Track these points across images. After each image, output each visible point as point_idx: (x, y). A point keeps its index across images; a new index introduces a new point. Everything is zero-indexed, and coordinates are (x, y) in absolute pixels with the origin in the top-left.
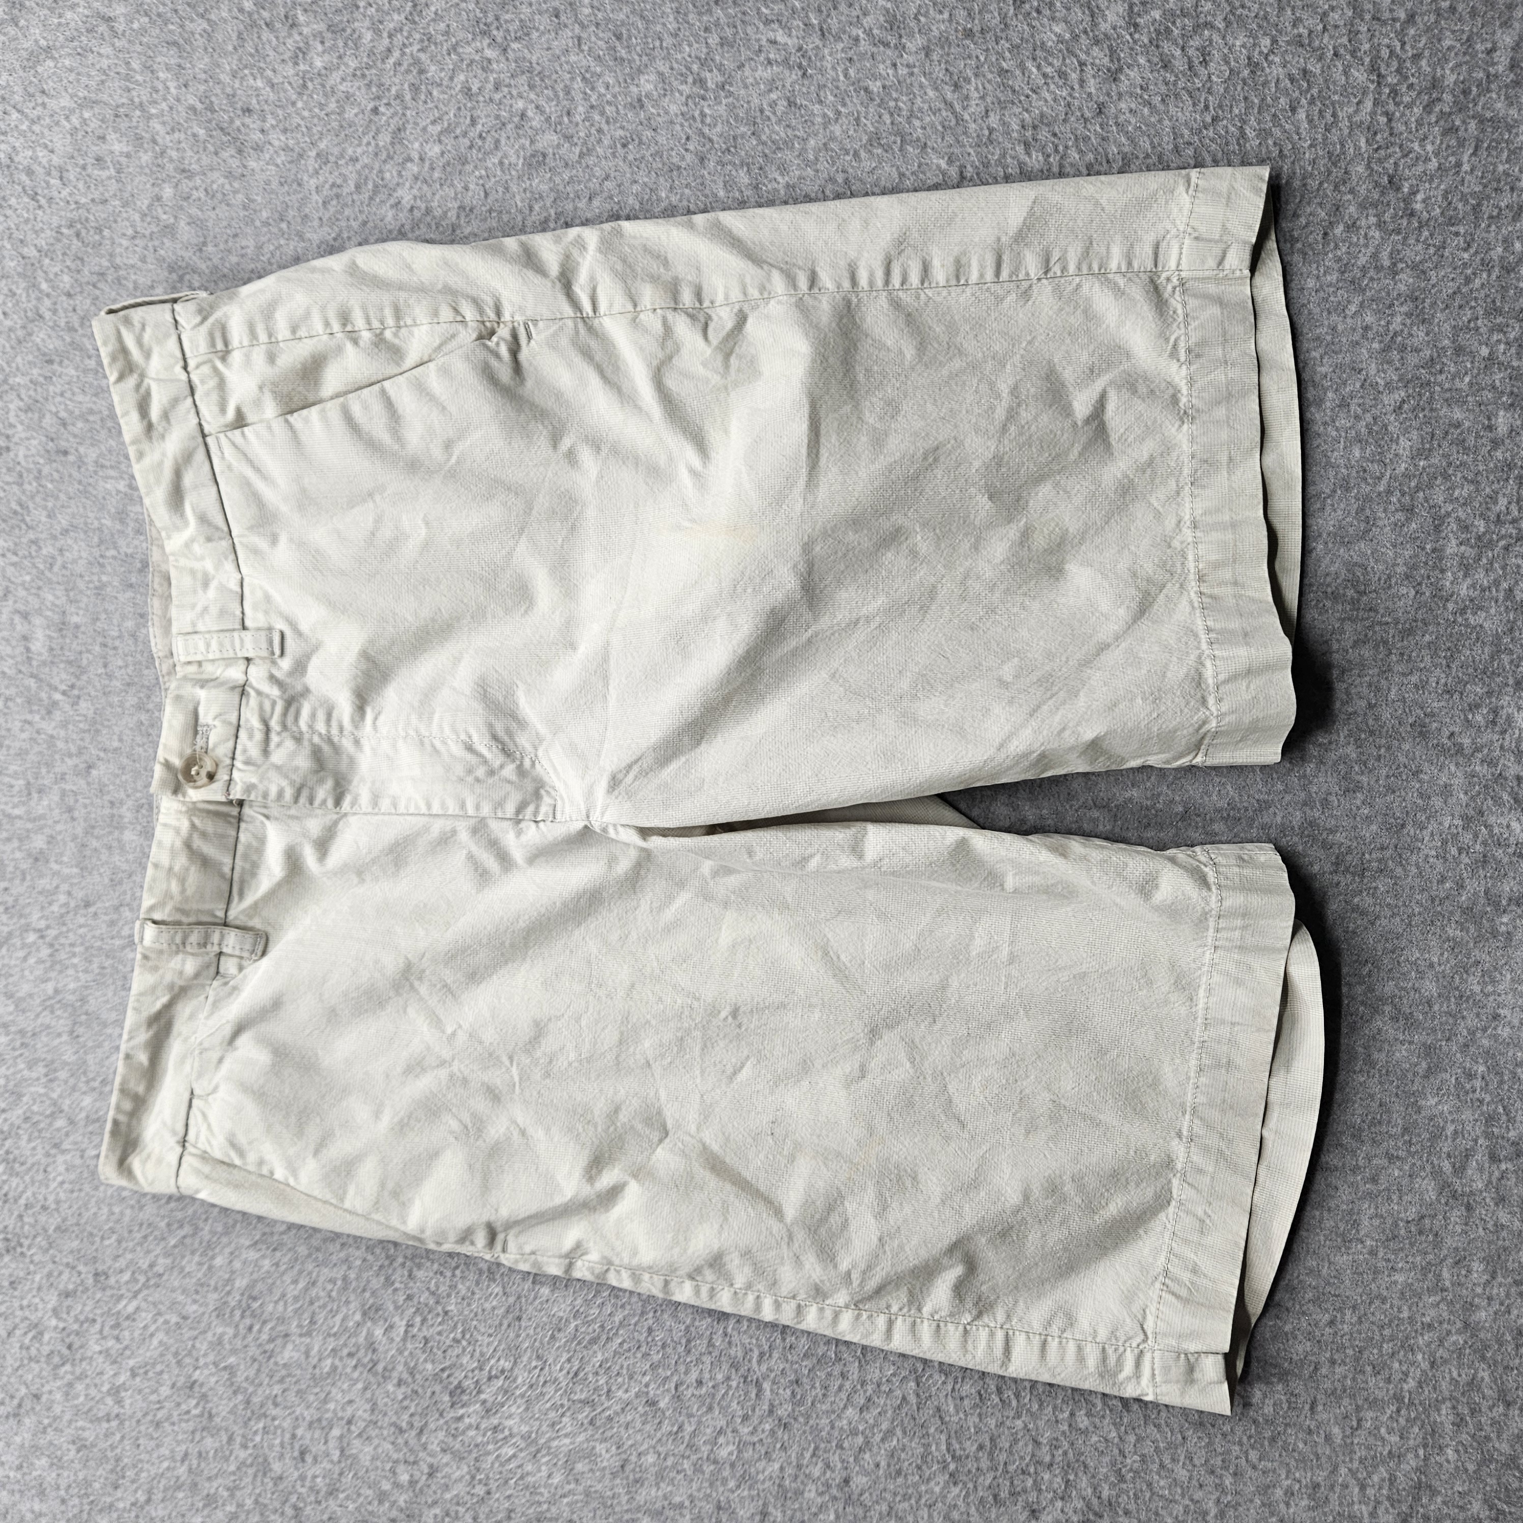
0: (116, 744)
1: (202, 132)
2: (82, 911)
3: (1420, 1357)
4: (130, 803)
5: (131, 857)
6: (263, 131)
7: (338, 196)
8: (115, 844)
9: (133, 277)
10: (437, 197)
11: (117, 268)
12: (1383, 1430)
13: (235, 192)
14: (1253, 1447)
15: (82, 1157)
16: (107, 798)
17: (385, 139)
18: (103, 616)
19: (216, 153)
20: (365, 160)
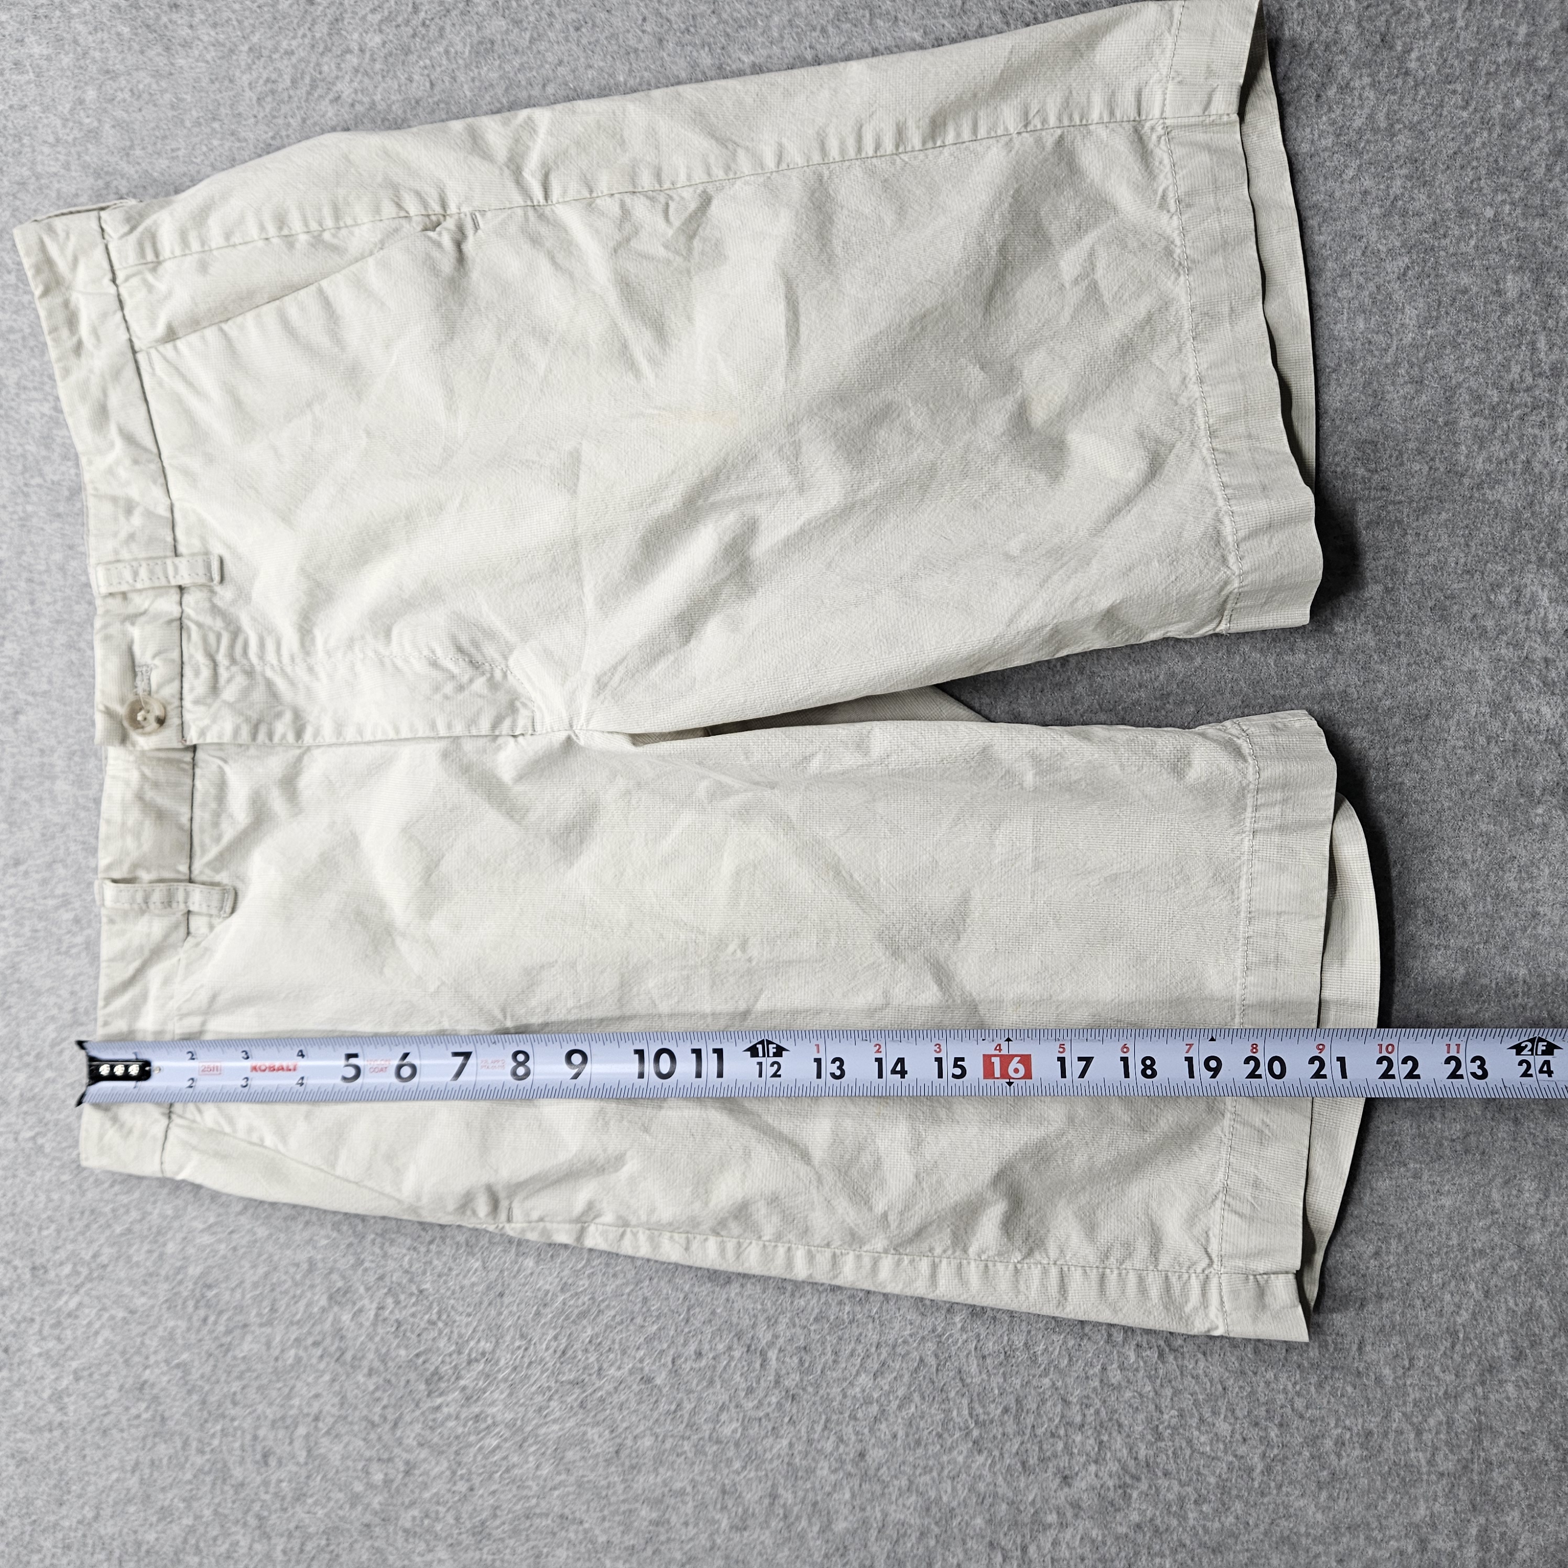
0: (45, 687)
1: (126, 30)
2: (13, 870)
3: (1472, 1287)
4: (61, 750)
5: (63, 809)
6: (191, 27)
7: (273, 92)
8: (46, 796)
9: (57, 186)
10: (380, 89)
11: (38, 177)
12: (1437, 1369)
13: (163, 91)
14: (1298, 1394)
15: (16, 1140)
16: (37, 745)
17: (321, 30)
18: (29, 549)
19: (142, 52)
20: (302, 53)
